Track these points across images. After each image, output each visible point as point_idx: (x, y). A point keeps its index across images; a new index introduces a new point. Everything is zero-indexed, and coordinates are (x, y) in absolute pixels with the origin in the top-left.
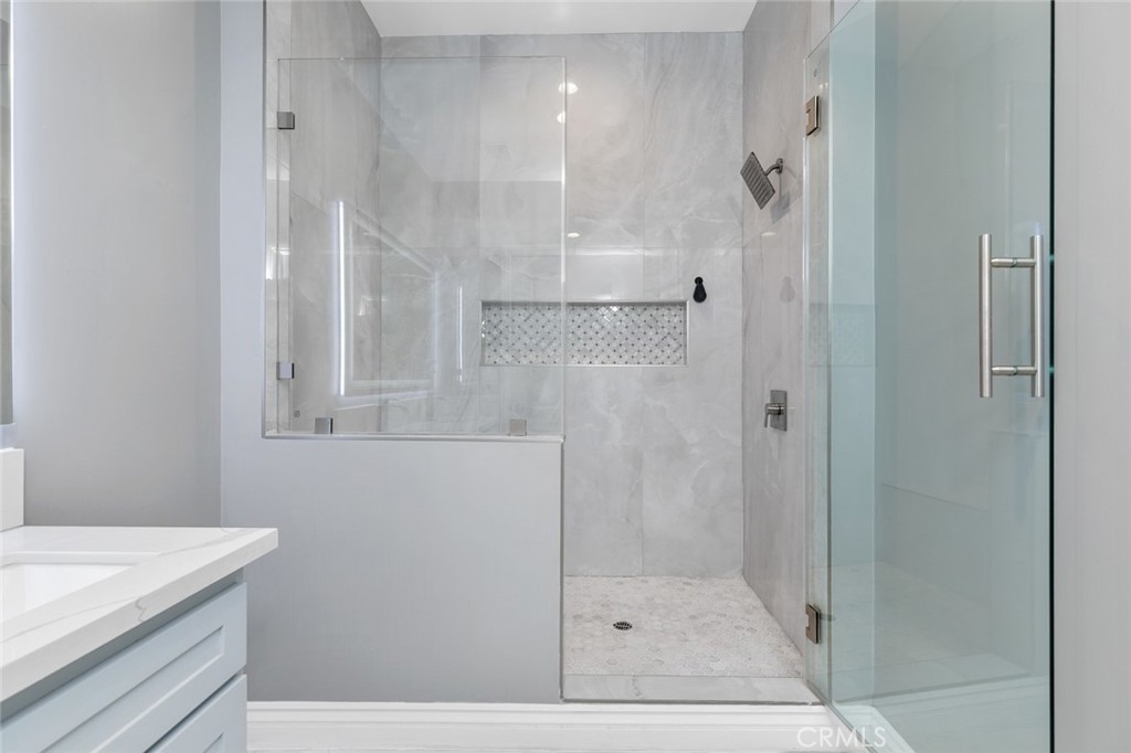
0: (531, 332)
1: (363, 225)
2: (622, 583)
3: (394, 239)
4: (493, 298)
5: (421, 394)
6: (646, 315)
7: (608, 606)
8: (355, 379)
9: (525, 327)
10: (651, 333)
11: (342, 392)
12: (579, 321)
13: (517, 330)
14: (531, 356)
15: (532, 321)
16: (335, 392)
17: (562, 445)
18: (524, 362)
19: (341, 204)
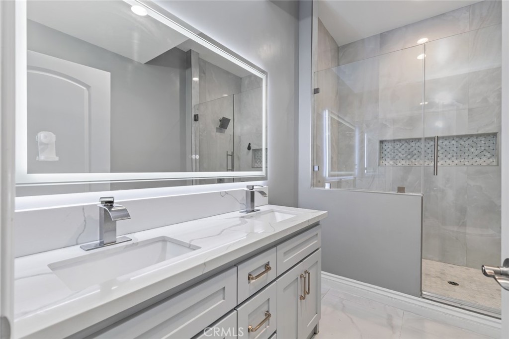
0: (403, 152)
1: (333, 116)
2: (453, 267)
3: (343, 120)
4: (384, 139)
5: (352, 178)
6: (470, 141)
7: (444, 274)
8: (331, 171)
9: (400, 150)
10: (473, 150)
11: (327, 176)
12: (428, 146)
13: (396, 151)
14: (403, 162)
15: (403, 147)
16: (324, 176)
17: (422, 197)
18: (399, 164)
19: (327, 111)
